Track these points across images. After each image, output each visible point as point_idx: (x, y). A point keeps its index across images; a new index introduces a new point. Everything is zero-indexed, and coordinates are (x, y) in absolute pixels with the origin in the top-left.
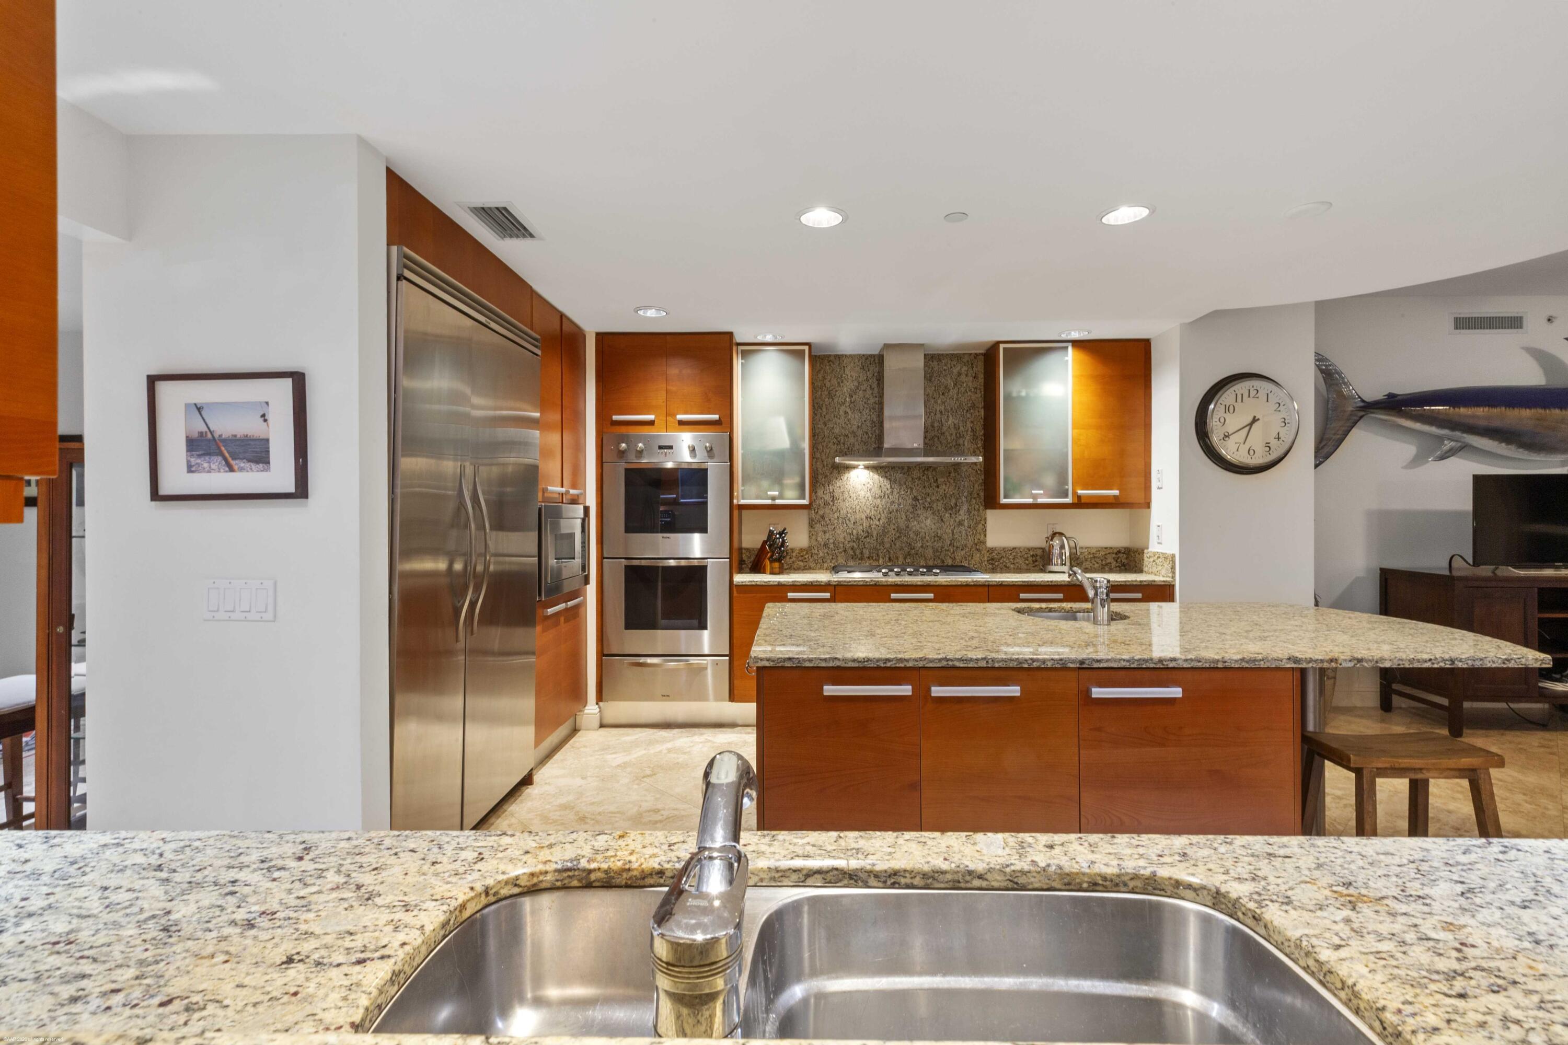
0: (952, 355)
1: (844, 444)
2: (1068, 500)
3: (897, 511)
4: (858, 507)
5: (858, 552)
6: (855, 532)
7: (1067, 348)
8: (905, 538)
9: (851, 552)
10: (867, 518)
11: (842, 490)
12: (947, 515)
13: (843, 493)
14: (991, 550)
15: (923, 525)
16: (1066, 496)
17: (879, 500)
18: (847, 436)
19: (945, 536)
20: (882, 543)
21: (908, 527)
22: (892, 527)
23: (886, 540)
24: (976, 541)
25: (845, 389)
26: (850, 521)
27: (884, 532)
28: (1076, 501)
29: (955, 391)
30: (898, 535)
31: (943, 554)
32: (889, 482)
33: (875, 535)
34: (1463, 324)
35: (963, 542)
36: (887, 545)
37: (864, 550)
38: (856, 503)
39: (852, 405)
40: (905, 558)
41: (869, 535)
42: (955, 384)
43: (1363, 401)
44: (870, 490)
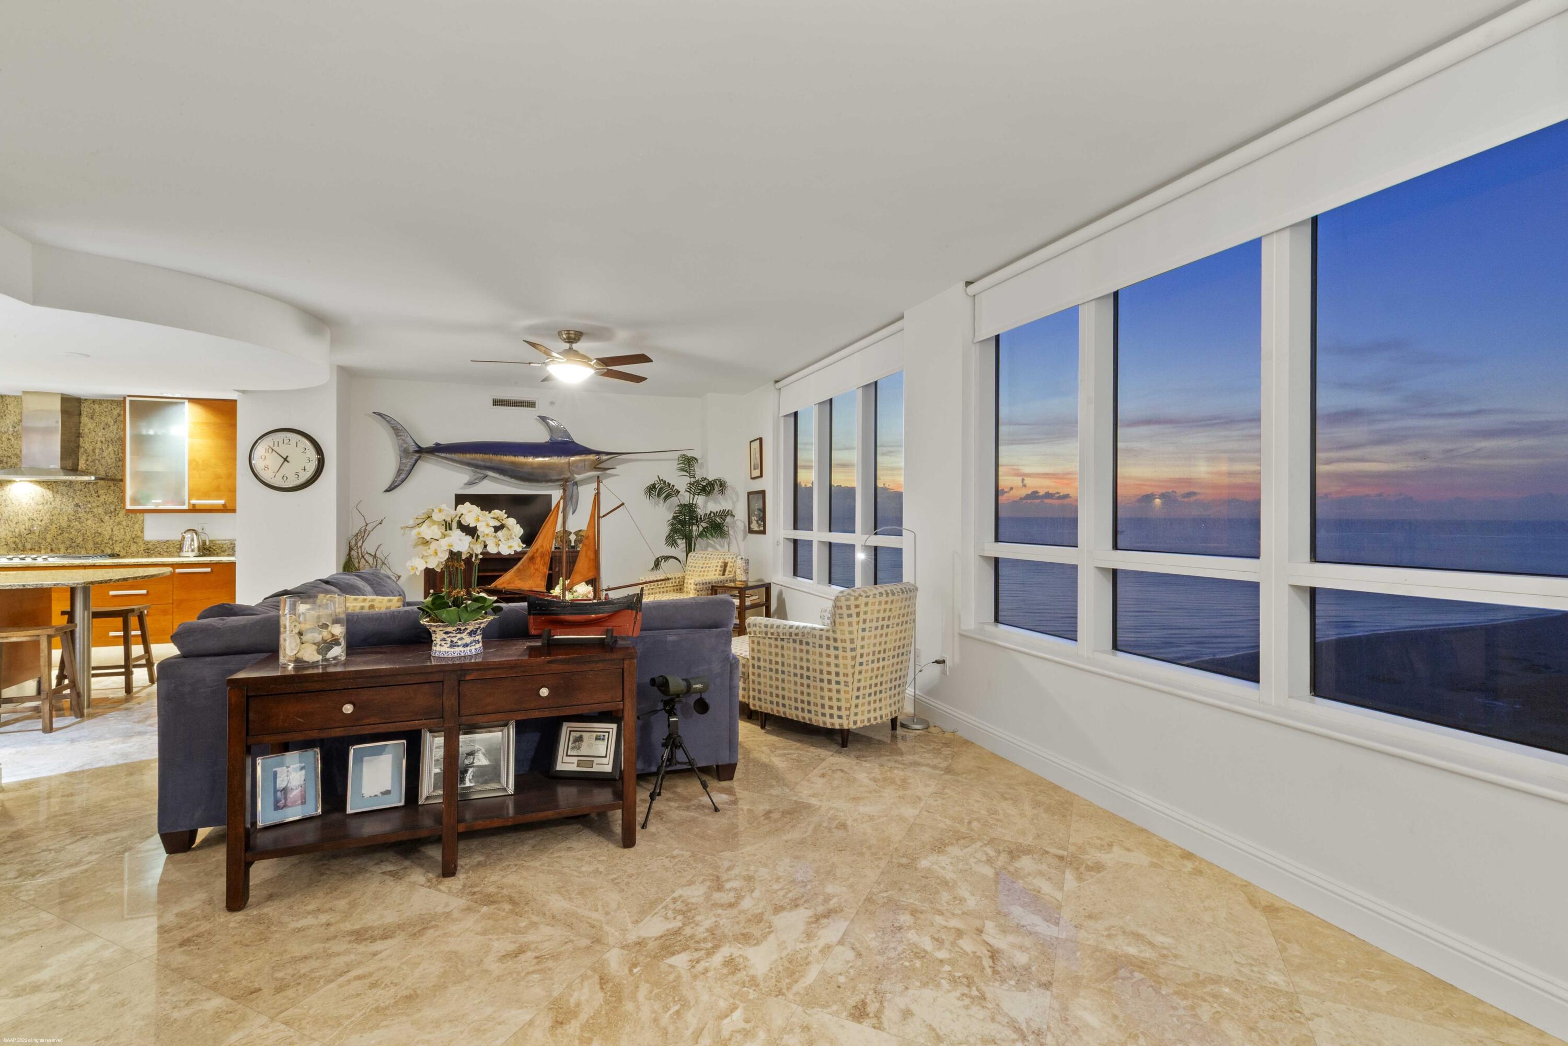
0: (112, 401)
1: (6, 463)
2: (186, 507)
3: (59, 514)
4: (20, 511)
5: (20, 546)
6: (17, 530)
7: (184, 403)
8: (67, 535)
9: (14, 546)
10: (29, 519)
11: (4, 498)
12: (107, 518)
13: (5, 500)
14: (147, 543)
15: (84, 525)
16: (184, 504)
17: (41, 507)
18: (9, 457)
19: (105, 533)
20: (45, 539)
21: (69, 526)
22: (54, 526)
23: (48, 536)
24: (133, 536)
25: (8, 421)
26: (11, 521)
27: (46, 530)
28: (191, 508)
29: (115, 427)
30: (60, 532)
31: (103, 545)
32: (51, 492)
33: (37, 532)
34: (497, 403)
35: (121, 537)
36: (49, 540)
37: (26, 544)
38: (18, 508)
39: (15, 434)
40: (67, 550)
41: (31, 532)
42: (115, 422)
43: (419, 447)
44: (33, 499)
